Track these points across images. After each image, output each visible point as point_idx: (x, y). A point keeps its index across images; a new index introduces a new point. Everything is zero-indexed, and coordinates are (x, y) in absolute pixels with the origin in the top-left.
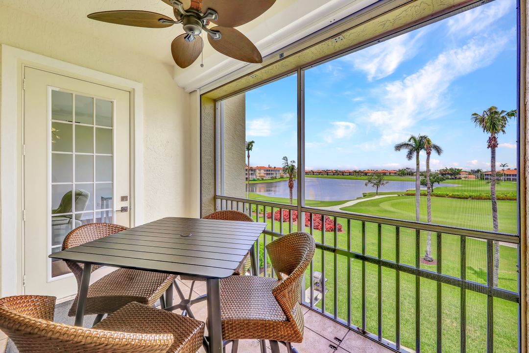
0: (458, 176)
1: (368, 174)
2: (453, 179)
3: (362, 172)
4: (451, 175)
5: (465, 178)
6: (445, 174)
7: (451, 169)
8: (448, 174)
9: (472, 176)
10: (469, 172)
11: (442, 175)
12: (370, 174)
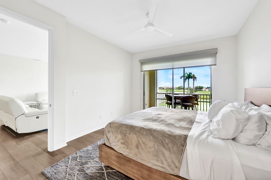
0: (202, 90)
1: (164, 89)
2: (200, 91)
3: (162, 88)
4: (199, 89)
5: (205, 90)
6: (197, 89)
7: (199, 87)
8: (198, 88)
9: (208, 90)
10: (206, 88)
11: (196, 89)
12: (165, 89)
